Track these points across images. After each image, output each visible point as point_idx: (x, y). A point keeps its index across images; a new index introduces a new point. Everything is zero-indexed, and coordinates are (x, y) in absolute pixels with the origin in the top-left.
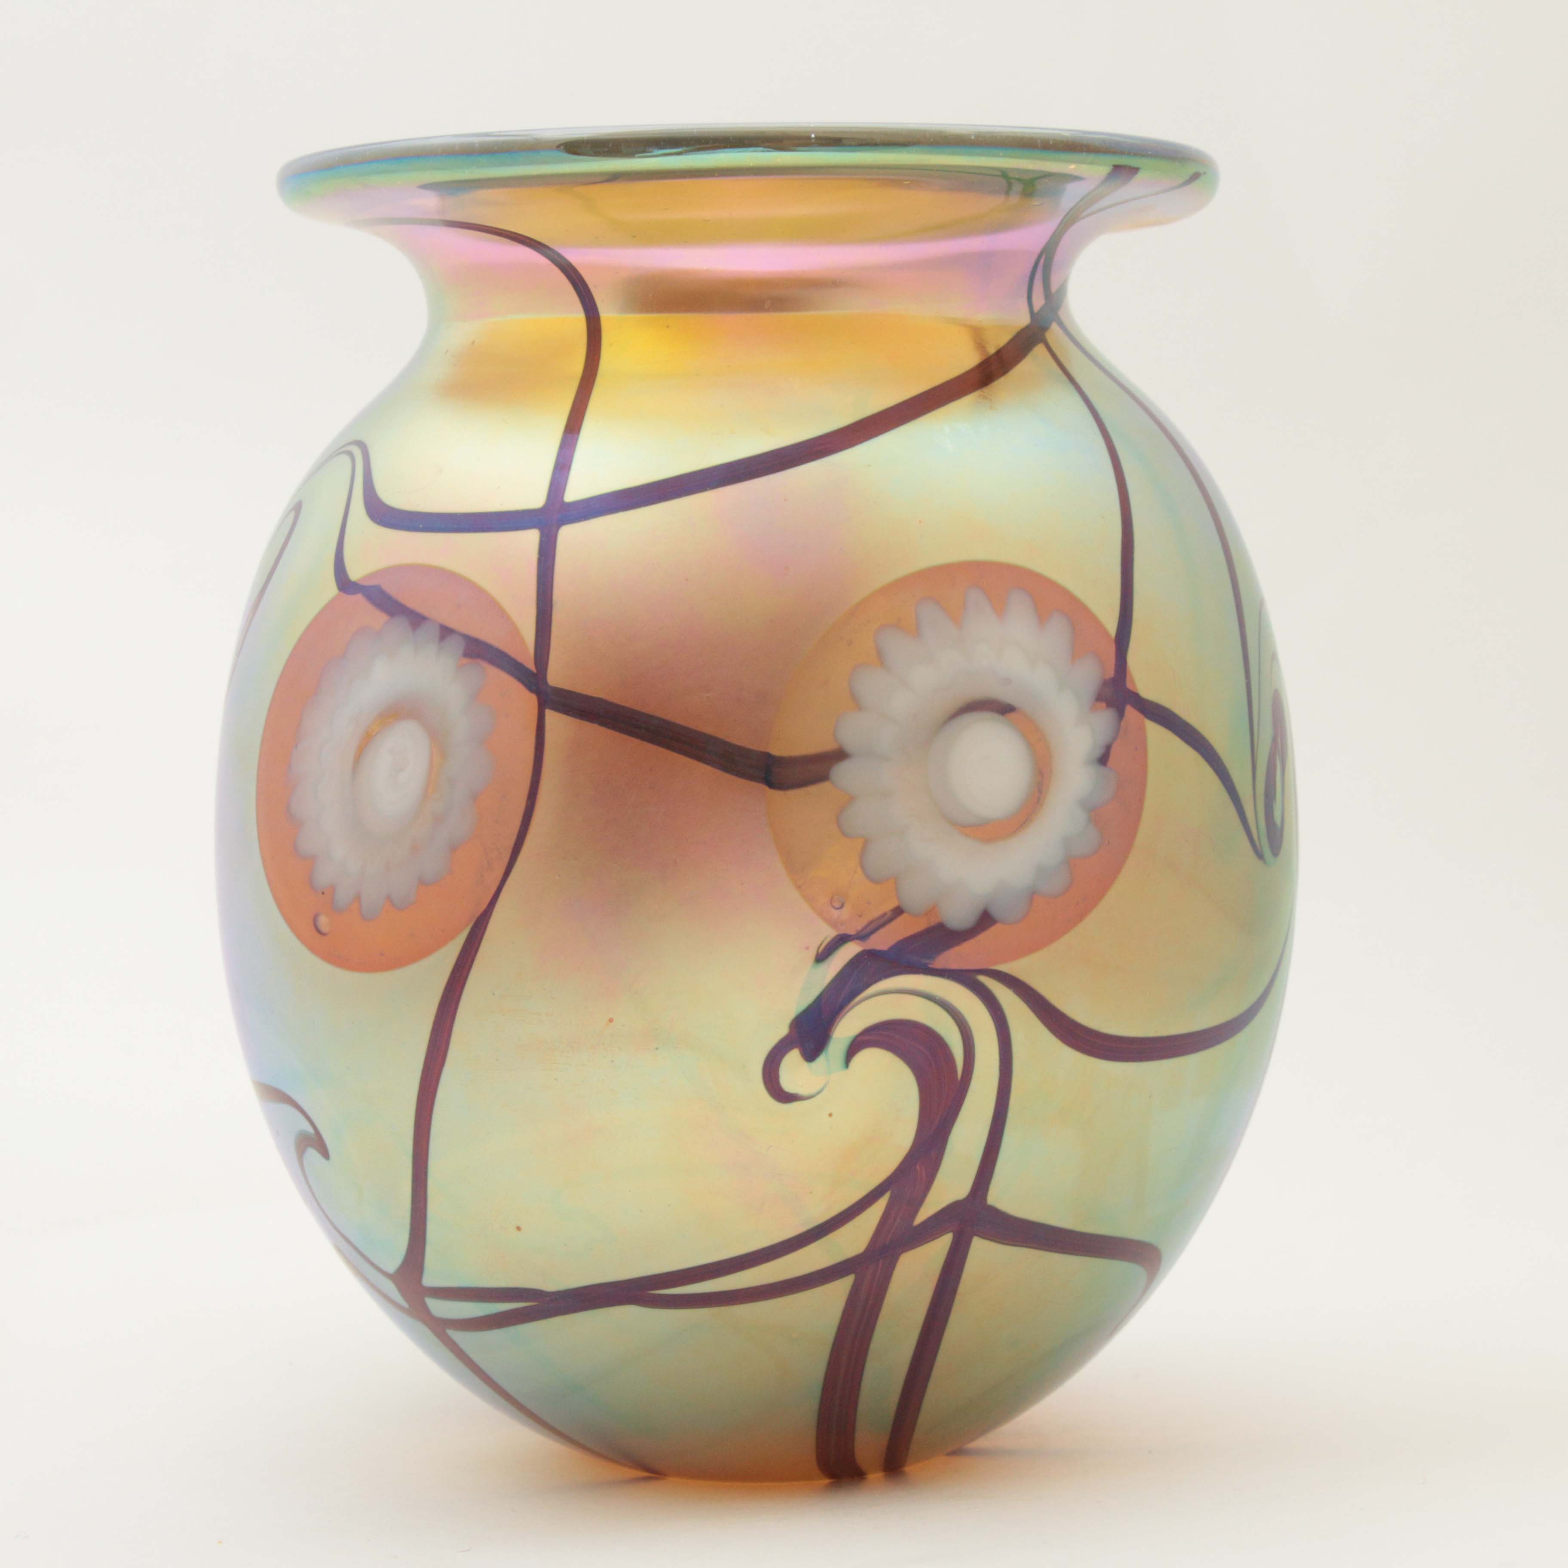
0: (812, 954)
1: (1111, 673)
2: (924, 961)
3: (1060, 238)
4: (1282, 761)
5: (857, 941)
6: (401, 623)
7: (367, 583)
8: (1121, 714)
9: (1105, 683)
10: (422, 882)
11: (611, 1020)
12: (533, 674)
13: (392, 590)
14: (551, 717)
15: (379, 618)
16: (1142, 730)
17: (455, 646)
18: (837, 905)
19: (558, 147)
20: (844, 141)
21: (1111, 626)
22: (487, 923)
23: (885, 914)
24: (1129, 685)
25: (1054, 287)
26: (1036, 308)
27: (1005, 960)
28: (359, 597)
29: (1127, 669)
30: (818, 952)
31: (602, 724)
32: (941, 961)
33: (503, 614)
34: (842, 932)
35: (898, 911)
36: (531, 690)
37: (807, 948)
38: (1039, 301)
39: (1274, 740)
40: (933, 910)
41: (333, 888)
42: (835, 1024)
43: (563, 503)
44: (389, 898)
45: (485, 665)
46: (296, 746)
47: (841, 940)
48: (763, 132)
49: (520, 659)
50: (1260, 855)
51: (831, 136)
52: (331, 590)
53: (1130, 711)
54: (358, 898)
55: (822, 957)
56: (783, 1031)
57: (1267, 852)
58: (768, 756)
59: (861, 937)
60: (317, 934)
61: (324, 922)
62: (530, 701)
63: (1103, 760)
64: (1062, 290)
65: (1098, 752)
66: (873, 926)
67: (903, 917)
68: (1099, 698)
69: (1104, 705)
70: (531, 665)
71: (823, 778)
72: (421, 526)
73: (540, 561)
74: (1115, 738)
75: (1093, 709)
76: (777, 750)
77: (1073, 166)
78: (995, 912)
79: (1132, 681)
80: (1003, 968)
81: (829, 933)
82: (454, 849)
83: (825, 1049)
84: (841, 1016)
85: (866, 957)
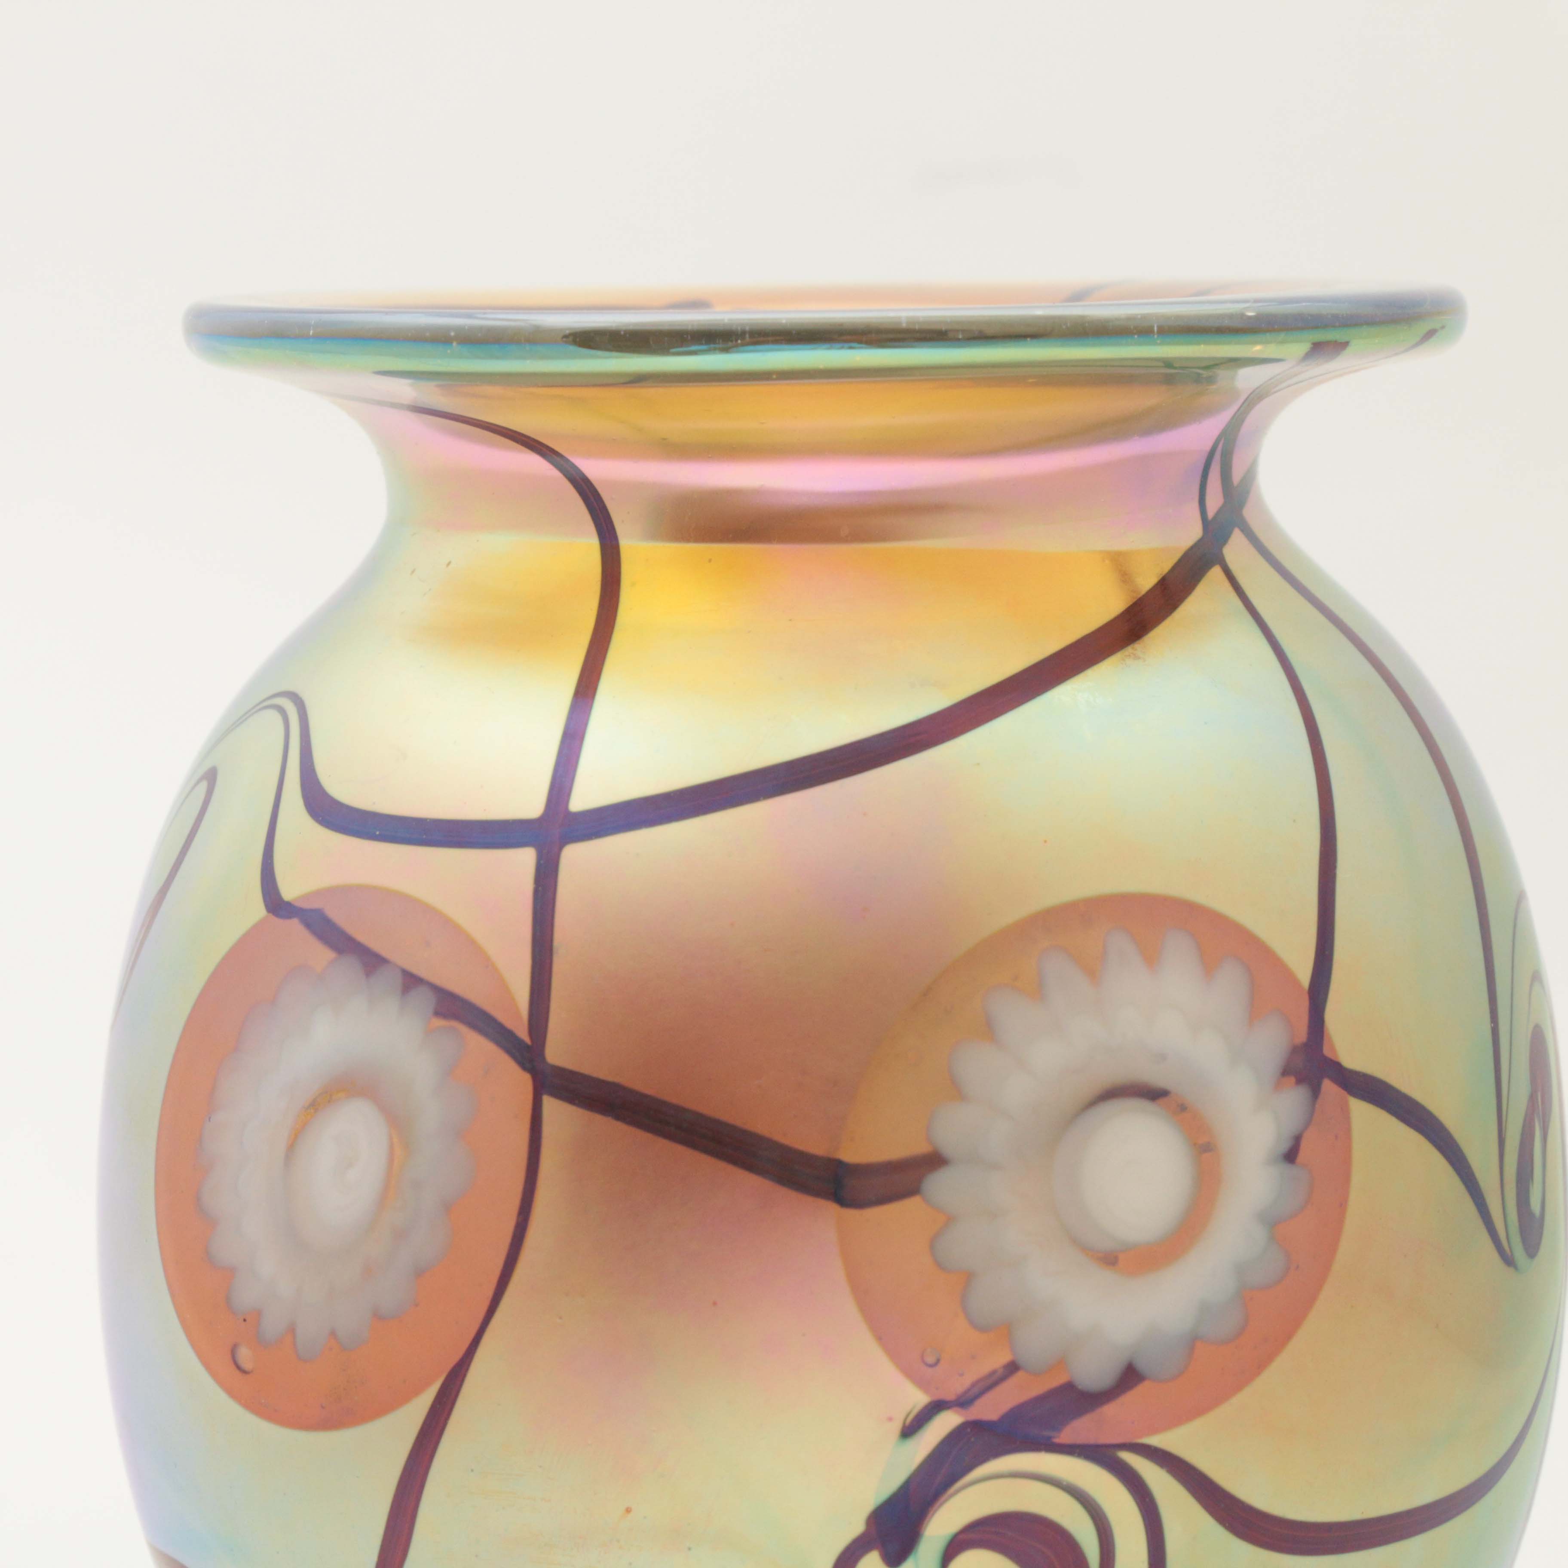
0: (896, 1427)
1: (1302, 1034)
2: (1047, 1433)
3: (1243, 421)
4: (1544, 1122)
5: (955, 1409)
6: (350, 966)
7: (306, 905)
8: (1316, 1092)
9: (1295, 1050)
10: (378, 1316)
11: (628, 1510)
12: (528, 1047)
13: (338, 916)
14: (551, 1106)
15: (321, 955)
16: (1345, 1113)
17: (423, 1000)
18: (930, 1360)
19: (566, 336)
20: (951, 335)
21: (1304, 972)
22: (465, 1376)
23: (994, 1372)
24: (1326, 1052)
25: (1237, 476)
26: (1211, 513)
27: (1155, 1431)
28: (295, 925)
29: (1325, 1029)
30: (904, 1424)
31: (618, 1118)
32: (1067, 1435)
33: (487, 963)
34: (936, 1398)
35: (1012, 1368)
36: (524, 1068)
37: (890, 1419)
38: (1214, 501)
39: (1532, 1098)
40: (1061, 1363)
41: (258, 1314)
42: (927, 1519)
43: (568, 813)
44: (333, 1334)
45: (463, 1029)
46: (210, 1118)
47: (935, 1408)
48: (841, 325)
49: (509, 1023)
50: (1508, 1260)
51: (933, 327)
52: (257, 910)
53: (1328, 1087)
54: (292, 1330)
55: (910, 1430)
56: (856, 1527)
57: (1519, 1252)
58: (839, 1163)
59: (962, 1402)
60: (237, 1372)
61: (245, 1355)
62: (525, 1081)
63: (1291, 1156)
64: (1250, 475)
65: (1285, 1146)
66: (976, 1390)
67: (1020, 1374)
68: (1286, 1072)
69: (1293, 1079)
70: (523, 1033)
71: (912, 1191)
72: (378, 833)
73: (536, 892)
74: (1308, 1123)
75: (1278, 1086)
76: (850, 1155)
77: (1258, 348)
78: (1142, 1365)
79: (1333, 1049)
80: (1155, 1441)
81: (919, 1399)
82: (419, 1273)
83: (913, 1553)
84: (934, 1508)
85: (969, 1430)
